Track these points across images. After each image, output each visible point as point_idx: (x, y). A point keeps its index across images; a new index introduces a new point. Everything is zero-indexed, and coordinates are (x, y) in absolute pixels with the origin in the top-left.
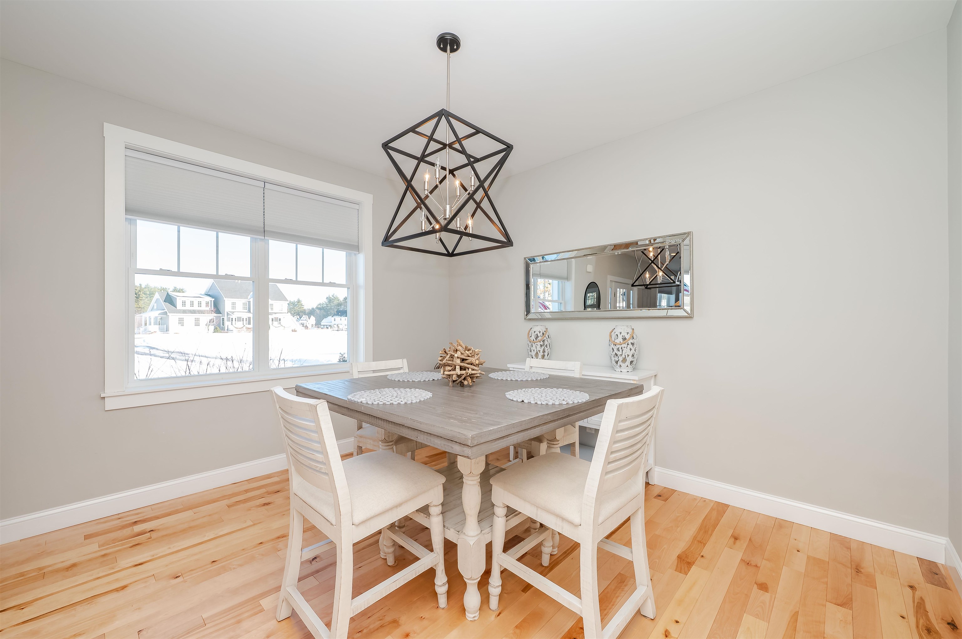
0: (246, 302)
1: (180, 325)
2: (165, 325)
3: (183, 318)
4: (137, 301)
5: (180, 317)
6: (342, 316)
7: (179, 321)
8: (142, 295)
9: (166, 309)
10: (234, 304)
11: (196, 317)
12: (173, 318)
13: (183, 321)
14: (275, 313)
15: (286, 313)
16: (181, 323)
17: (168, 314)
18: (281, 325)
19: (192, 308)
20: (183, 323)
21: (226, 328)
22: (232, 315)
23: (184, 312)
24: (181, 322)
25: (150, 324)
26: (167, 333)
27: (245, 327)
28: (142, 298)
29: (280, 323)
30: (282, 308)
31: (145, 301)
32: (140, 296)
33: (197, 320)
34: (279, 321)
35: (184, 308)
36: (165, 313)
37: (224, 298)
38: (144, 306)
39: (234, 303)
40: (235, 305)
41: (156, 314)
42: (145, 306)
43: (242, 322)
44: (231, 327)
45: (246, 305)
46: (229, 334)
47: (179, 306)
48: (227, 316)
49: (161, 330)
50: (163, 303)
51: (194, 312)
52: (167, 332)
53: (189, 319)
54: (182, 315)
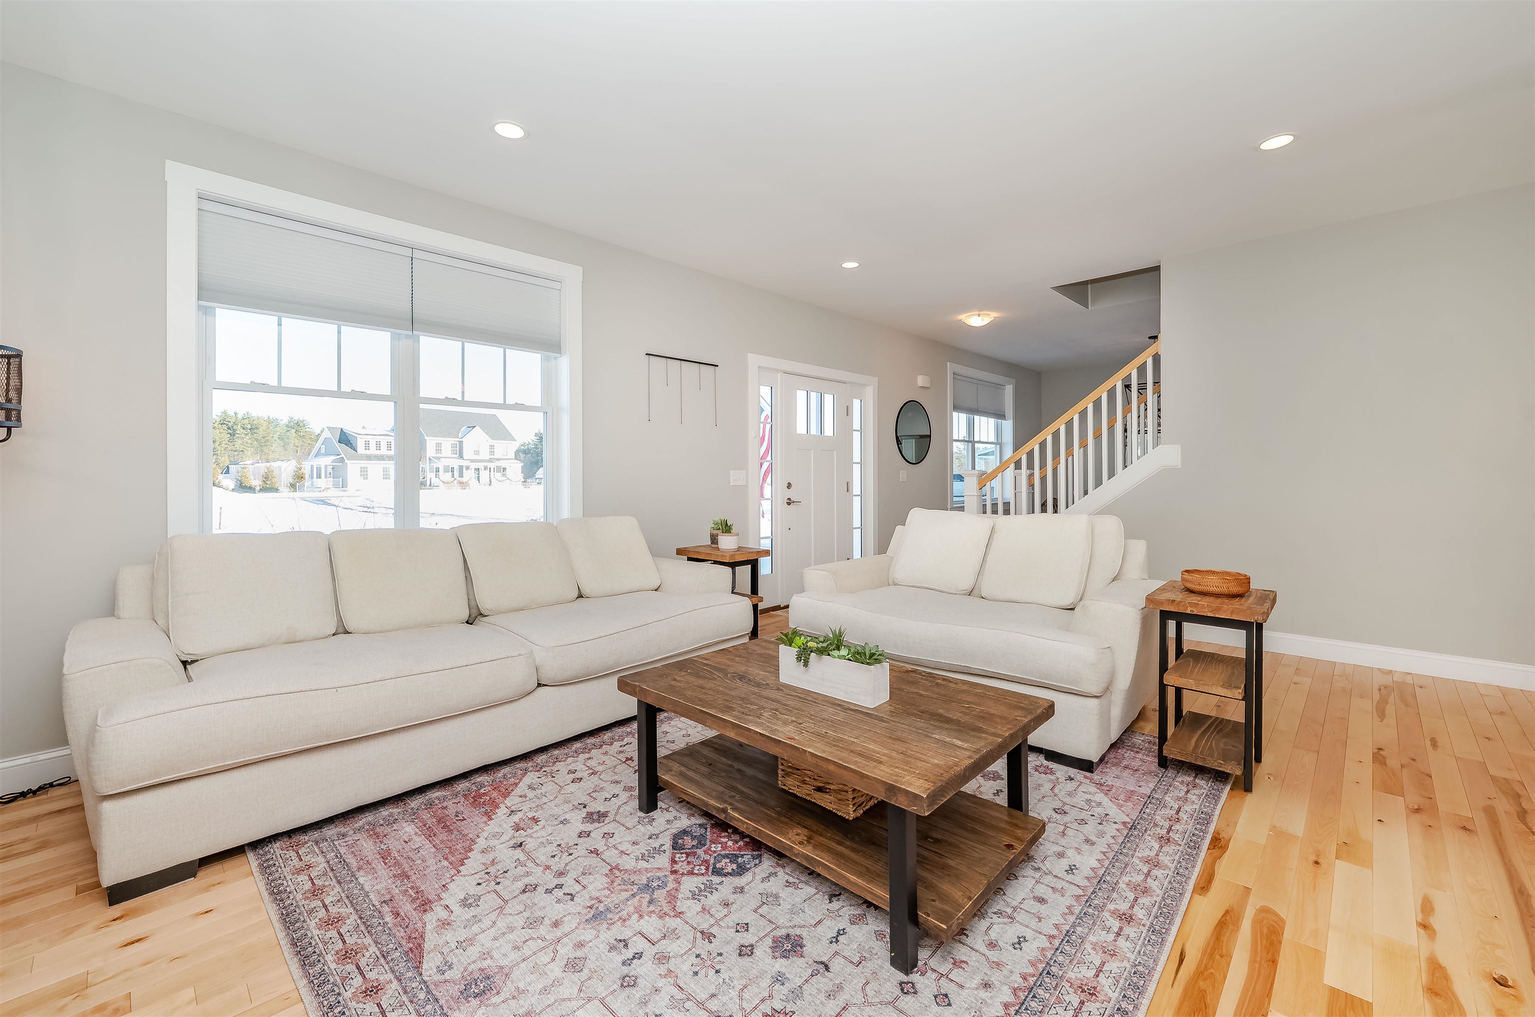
0: (456, 442)
1: (363, 477)
2: (341, 478)
3: (367, 468)
4: (232, 440)
5: (363, 466)
7: (361, 471)
8: (239, 430)
9: (342, 453)
10: (439, 445)
12: (353, 468)
13: (367, 471)
14: (498, 460)
15: (512, 459)
16: (364, 475)
17: (346, 461)
18: (506, 478)
19: (378, 452)
20: (367, 475)
21: (428, 483)
22: (436, 463)
23: (369, 458)
24: (364, 473)
25: (319, 477)
26: (345, 491)
27: (456, 481)
28: (240, 436)
29: (504, 475)
30: (507, 452)
31: (245, 440)
32: (238, 432)
33: (385, 470)
34: (503, 471)
35: (367, 452)
36: (342, 460)
37: (425, 436)
38: (243, 448)
39: (439, 443)
40: (441, 447)
41: (326, 461)
42: (245, 448)
43: (450, 473)
44: (435, 481)
45: (456, 447)
46: (434, 491)
47: (361, 449)
48: (430, 464)
49: (336, 486)
50: (337, 445)
51: (381, 458)
52: (344, 489)
53: (375, 469)
54: (364, 464)
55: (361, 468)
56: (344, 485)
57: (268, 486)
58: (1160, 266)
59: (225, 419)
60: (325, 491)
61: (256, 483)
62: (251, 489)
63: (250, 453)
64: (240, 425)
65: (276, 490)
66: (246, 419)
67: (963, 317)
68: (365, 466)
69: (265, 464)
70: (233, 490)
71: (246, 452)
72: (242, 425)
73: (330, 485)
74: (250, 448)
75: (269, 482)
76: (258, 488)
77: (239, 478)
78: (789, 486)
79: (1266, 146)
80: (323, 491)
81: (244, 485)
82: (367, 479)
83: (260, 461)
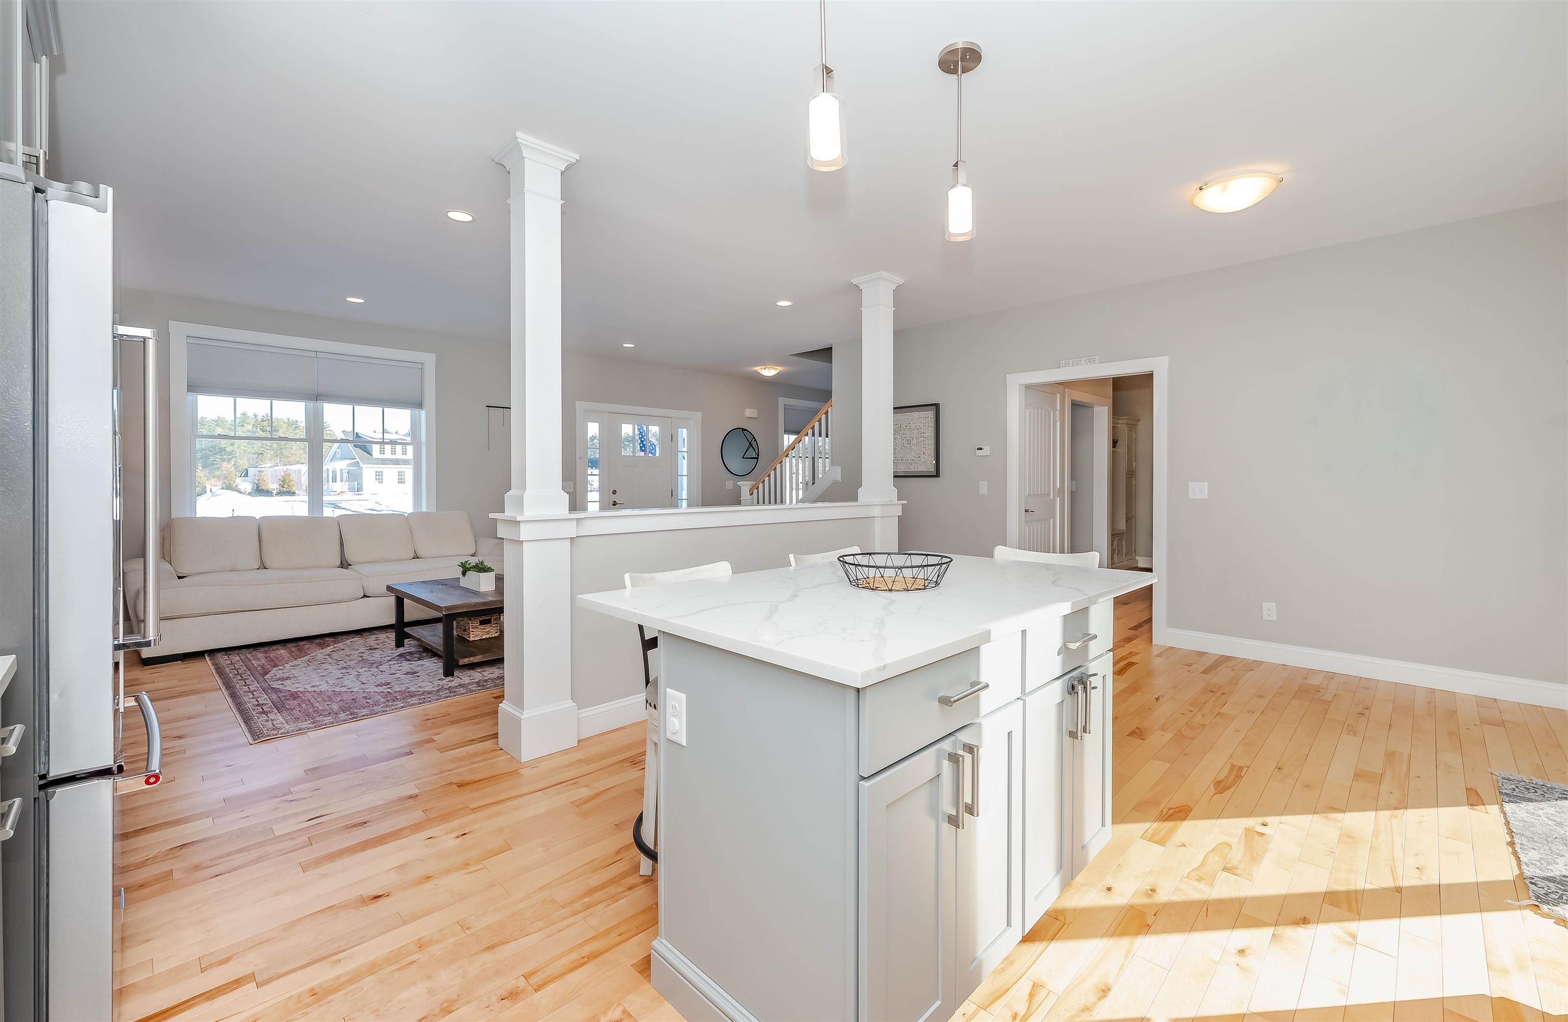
1: (378, 481)
2: (356, 483)
3: (382, 472)
5: (378, 470)
6: (594, 468)
7: (376, 475)
9: (357, 458)
11: (400, 470)
12: (368, 472)
13: (382, 475)
16: (379, 479)
17: (361, 465)
19: (393, 457)
20: (382, 479)
23: (384, 462)
24: (379, 477)
25: (334, 480)
26: (359, 495)
33: (401, 474)
35: (382, 456)
36: (357, 465)
41: (342, 466)
47: (375, 453)
49: (351, 490)
50: (352, 450)
51: (397, 462)
52: (359, 493)
53: (391, 473)
54: (380, 468)
55: (376, 472)
56: (360, 489)
57: (285, 489)
58: (832, 347)
59: (245, 421)
60: (340, 494)
61: (274, 486)
62: (268, 493)
63: (269, 455)
64: (259, 427)
65: (293, 494)
66: (265, 421)
67: (757, 369)
68: (380, 470)
69: (283, 467)
70: (250, 494)
71: (265, 455)
72: (261, 428)
73: (346, 488)
74: (269, 451)
75: (286, 486)
76: (274, 492)
77: (256, 481)
78: (614, 492)
79: (779, 304)
80: (339, 494)
81: (261, 488)
82: (382, 482)
83: (279, 464)
